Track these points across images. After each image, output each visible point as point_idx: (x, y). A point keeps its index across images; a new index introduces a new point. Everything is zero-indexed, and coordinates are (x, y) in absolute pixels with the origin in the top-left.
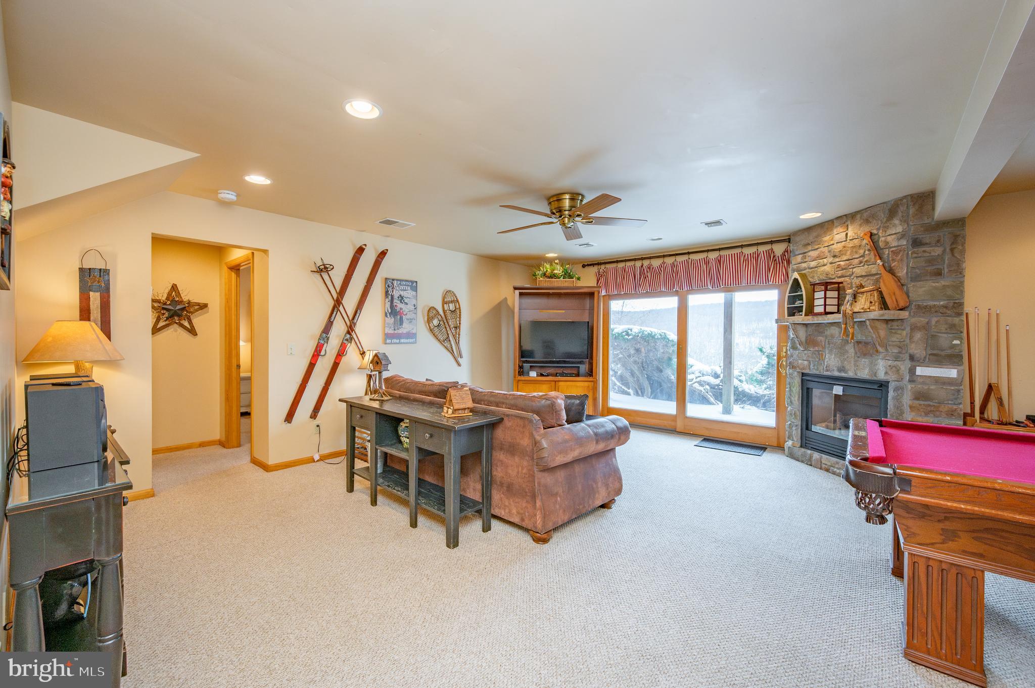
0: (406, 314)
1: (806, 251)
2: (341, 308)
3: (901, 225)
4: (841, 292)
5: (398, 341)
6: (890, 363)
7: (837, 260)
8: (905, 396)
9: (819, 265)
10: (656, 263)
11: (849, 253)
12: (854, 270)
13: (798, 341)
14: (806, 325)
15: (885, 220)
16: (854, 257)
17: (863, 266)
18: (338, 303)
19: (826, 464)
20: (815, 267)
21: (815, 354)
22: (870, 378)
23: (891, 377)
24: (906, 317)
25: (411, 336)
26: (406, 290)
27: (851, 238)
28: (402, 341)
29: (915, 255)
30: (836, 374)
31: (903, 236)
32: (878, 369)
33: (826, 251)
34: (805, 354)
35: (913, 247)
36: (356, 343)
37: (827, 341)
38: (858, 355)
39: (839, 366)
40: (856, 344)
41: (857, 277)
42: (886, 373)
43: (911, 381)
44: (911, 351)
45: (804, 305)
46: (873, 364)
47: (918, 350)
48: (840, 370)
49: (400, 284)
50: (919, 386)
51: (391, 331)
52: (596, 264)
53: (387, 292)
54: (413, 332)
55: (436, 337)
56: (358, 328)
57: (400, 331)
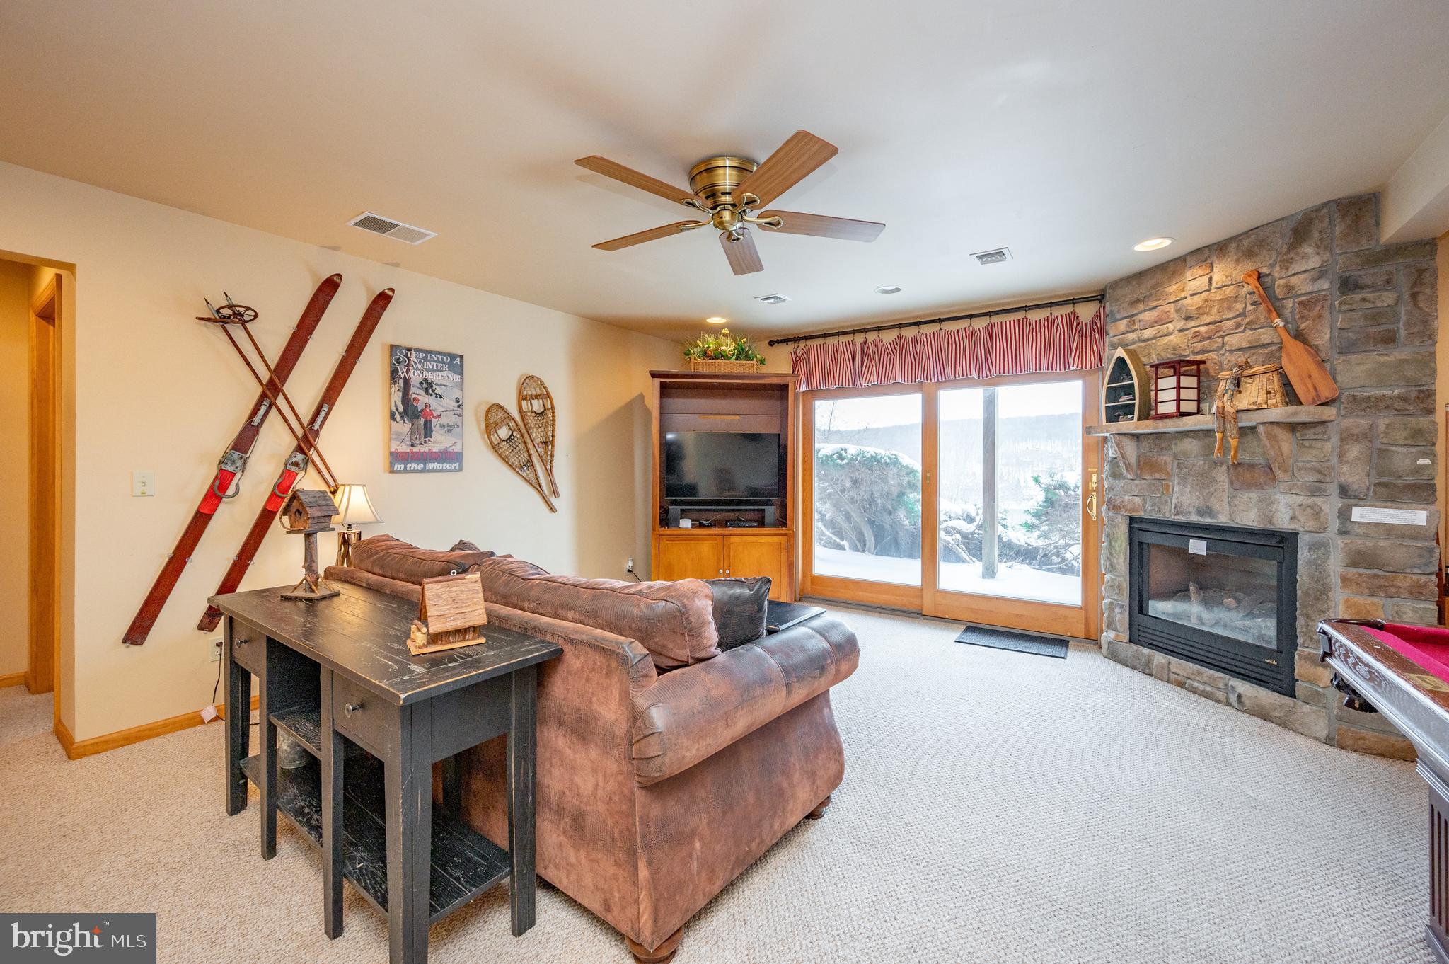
0: (439, 417)
1: (1136, 312)
2: (280, 401)
3: (1318, 254)
4: (1202, 378)
5: (420, 467)
6: (1300, 499)
7: (1193, 324)
8: (1331, 561)
9: (1160, 334)
10: (888, 337)
11: (1214, 311)
12: (1226, 339)
13: (1125, 463)
14: (1136, 437)
15: (1285, 248)
16: (1224, 317)
17: (1242, 332)
18: (272, 389)
19: (1178, 674)
20: (1152, 339)
21: (1154, 485)
22: (1261, 526)
23: (1303, 525)
24: (1333, 418)
25: (450, 457)
26: (437, 371)
27: (1219, 285)
28: (430, 466)
29: (1345, 307)
30: (1195, 518)
31: (1321, 273)
32: (1277, 510)
33: (1173, 311)
34: (1136, 486)
35: (1342, 293)
36: (319, 471)
37: (1176, 462)
38: (1237, 485)
39: (1201, 505)
40: (1231, 468)
41: (1231, 351)
42: (1293, 518)
43: (1342, 532)
44: (1342, 479)
45: (1137, 402)
46: (1266, 503)
47: (1355, 476)
48: (1201, 513)
49: (425, 359)
50: (1359, 542)
51: (405, 448)
52: (790, 340)
53: (394, 374)
54: (455, 450)
55: (504, 460)
56: (323, 442)
57: (425, 448)
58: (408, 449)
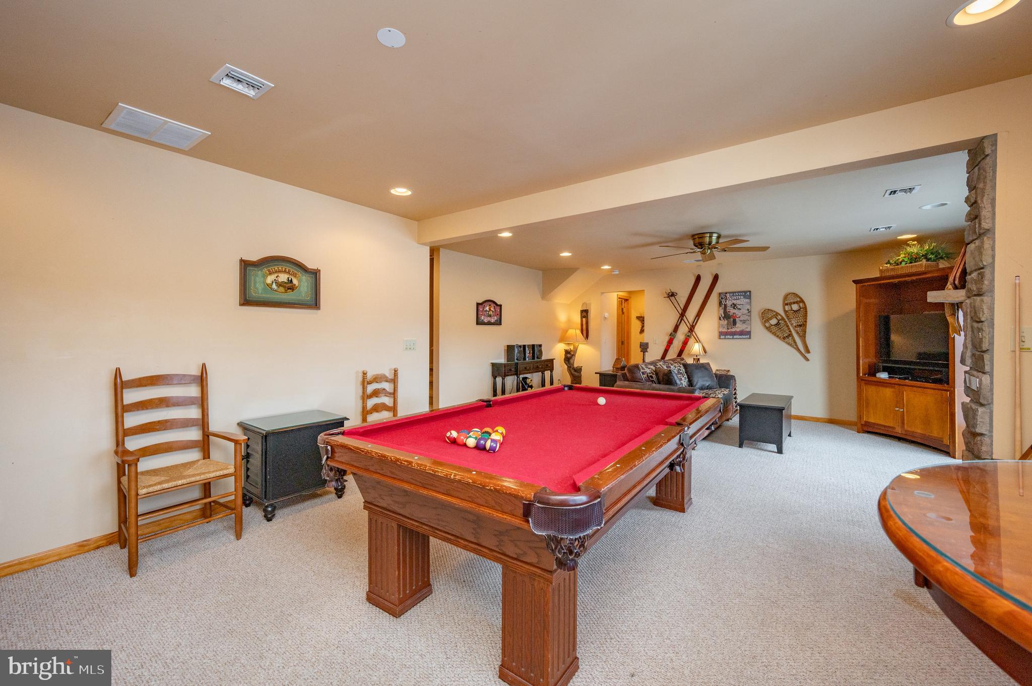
0: (739, 317)
2: (684, 318)
5: (731, 337)
18: (682, 315)
25: (747, 334)
26: (738, 299)
28: (736, 337)
36: (695, 338)
49: (733, 295)
53: (720, 303)
54: (747, 330)
55: (774, 334)
56: (696, 329)
57: (733, 330)
58: (726, 331)
